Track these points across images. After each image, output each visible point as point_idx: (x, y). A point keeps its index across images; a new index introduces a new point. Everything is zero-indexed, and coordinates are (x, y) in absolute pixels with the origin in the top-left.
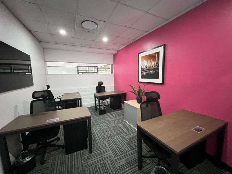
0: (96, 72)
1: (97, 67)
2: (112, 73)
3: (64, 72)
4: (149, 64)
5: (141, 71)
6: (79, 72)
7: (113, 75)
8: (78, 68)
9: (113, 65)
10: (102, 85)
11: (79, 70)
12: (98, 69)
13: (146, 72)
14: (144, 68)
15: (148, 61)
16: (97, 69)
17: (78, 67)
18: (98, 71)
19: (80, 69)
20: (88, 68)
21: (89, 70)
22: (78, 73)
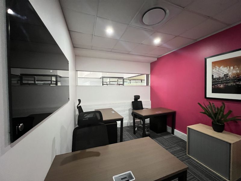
0: (122, 83)
1: (123, 78)
2: (147, 84)
3: (87, 84)
4: (235, 72)
5: (213, 82)
6: (104, 83)
7: (150, 87)
8: (103, 80)
9: (150, 75)
10: (138, 100)
11: (104, 82)
12: (125, 81)
13: (226, 83)
14: (219, 78)
15: (232, 68)
16: (122, 81)
17: (103, 77)
18: (123, 82)
19: (105, 80)
20: (109, 79)
21: (110, 82)
22: (103, 85)
